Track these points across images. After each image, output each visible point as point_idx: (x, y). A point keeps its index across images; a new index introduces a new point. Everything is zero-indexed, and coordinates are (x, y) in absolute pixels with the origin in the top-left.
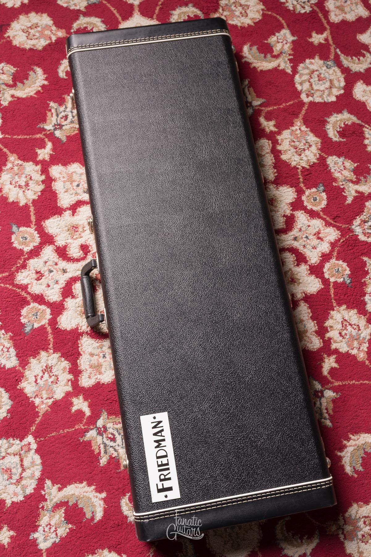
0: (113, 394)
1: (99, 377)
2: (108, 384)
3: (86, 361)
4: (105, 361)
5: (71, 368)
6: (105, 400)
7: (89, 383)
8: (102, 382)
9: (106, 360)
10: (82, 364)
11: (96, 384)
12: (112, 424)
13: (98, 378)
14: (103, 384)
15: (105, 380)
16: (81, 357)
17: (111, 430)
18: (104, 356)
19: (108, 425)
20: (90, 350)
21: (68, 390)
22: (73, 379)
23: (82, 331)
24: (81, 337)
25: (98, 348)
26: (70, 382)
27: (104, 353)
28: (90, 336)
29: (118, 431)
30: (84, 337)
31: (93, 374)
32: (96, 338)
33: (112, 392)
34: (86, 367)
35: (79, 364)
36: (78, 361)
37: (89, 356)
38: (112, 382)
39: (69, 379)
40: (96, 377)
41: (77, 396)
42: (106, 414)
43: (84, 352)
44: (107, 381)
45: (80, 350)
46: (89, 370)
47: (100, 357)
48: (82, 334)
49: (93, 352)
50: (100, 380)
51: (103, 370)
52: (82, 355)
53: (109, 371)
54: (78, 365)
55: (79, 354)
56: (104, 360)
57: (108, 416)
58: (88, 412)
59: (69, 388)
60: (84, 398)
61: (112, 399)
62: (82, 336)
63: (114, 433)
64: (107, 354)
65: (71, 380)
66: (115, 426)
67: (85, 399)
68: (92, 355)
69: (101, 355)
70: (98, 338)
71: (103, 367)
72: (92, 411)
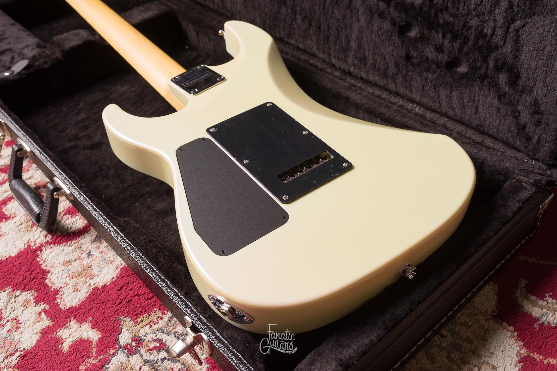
0: (128, 289)
1: (92, 282)
2: (112, 283)
3: (60, 275)
4: (93, 260)
5: (37, 297)
6: (117, 303)
7: (78, 298)
8: (100, 285)
9: (94, 257)
10: (55, 282)
11: (92, 293)
12: (148, 327)
13: (92, 284)
14: (104, 287)
15: (105, 281)
16: (49, 274)
17: (149, 337)
18: (89, 255)
19: (141, 333)
20: (62, 259)
21: (44, 327)
22: (47, 308)
23: (37, 245)
24: (39, 252)
25: (74, 251)
26: (43, 313)
27: (88, 251)
28: (54, 244)
29: (163, 332)
30: (44, 250)
31: (81, 284)
32: (67, 242)
33: (125, 288)
34: (64, 281)
35: (49, 284)
36: (47, 281)
37: (63, 268)
38: (118, 277)
39: (40, 310)
40: (88, 283)
41: (64, 325)
42: (129, 319)
43: (52, 266)
44: (109, 280)
45: (44, 268)
46: (71, 283)
47: (83, 260)
48: (40, 248)
49: (67, 260)
50: (96, 285)
51: (95, 270)
52: (49, 272)
53: (106, 267)
54: (48, 286)
55: (45, 273)
56: (91, 259)
57: (134, 321)
58: (94, 335)
59: (46, 322)
60: (78, 321)
61: (128, 296)
62: (41, 250)
63: (158, 337)
64: (92, 250)
65: (44, 311)
66: (155, 327)
67: (81, 321)
68: (68, 263)
69: (84, 255)
70: (70, 240)
71: (93, 267)
72: (102, 330)
